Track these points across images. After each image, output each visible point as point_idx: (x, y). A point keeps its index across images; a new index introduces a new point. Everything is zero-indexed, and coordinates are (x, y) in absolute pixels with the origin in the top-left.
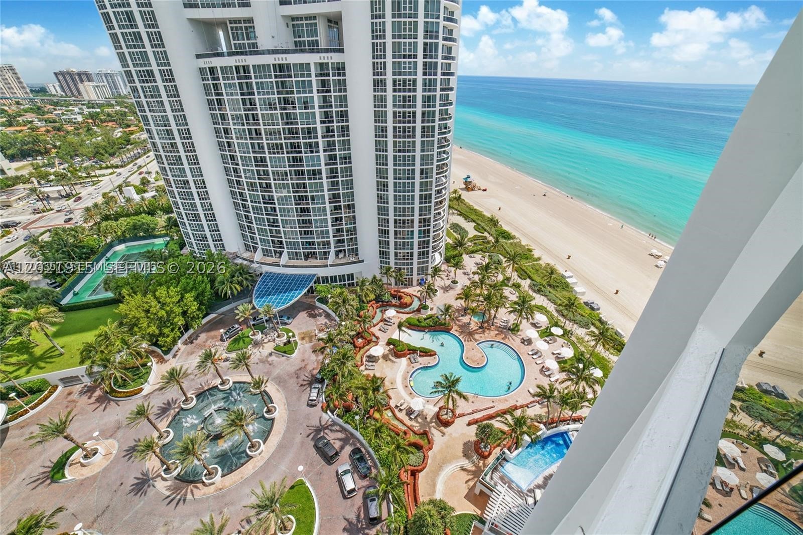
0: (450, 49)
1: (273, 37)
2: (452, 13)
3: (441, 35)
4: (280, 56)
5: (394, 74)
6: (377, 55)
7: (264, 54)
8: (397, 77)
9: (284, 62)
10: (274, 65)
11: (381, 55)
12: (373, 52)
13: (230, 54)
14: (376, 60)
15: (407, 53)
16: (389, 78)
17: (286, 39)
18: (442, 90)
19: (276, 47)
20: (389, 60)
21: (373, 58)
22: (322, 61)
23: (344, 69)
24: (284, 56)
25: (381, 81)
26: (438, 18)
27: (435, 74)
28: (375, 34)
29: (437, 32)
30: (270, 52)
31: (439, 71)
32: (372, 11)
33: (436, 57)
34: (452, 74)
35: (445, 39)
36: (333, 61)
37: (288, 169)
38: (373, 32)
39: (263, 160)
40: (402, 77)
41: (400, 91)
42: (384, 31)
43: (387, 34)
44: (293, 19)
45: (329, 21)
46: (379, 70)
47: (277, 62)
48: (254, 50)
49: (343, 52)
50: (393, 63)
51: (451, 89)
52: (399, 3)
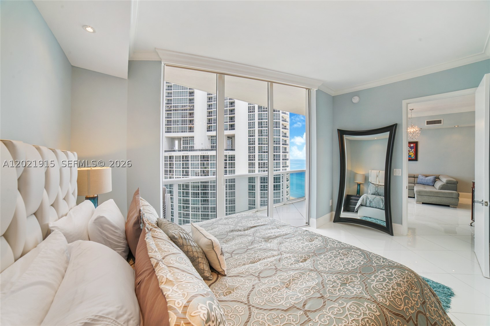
0: (285, 149)
1: (202, 144)
2: (286, 134)
3: (281, 143)
4: (205, 152)
5: (259, 160)
6: (251, 152)
7: (197, 151)
8: (261, 161)
9: (206, 154)
10: (201, 156)
11: (252, 152)
12: (249, 150)
13: (180, 151)
15: (265, 151)
16: (257, 162)
17: (208, 146)
18: (283, 167)
19: (203, 148)
20: (257, 154)
21: (249, 153)
23: (234, 158)
24: (206, 152)
25: (253, 163)
26: (279, 136)
27: (279, 160)
28: (250, 143)
29: (279, 142)
30: (200, 150)
31: (281, 158)
32: (249, 134)
33: (280, 152)
34: (287, 159)
35: (283, 144)
36: (229, 154)
37: (200, 206)
38: (249, 142)
39: (187, 201)
40: (263, 161)
41: (262, 167)
42: (254, 142)
43: (256, 143)
44: (212, 137)
45: (228, 137)
46: (252, 158)
47: (203, 154)
48: (192, 149)
49: (235, 150)
50: (259, 155)
51: (288, 166)
52: (261, 130)
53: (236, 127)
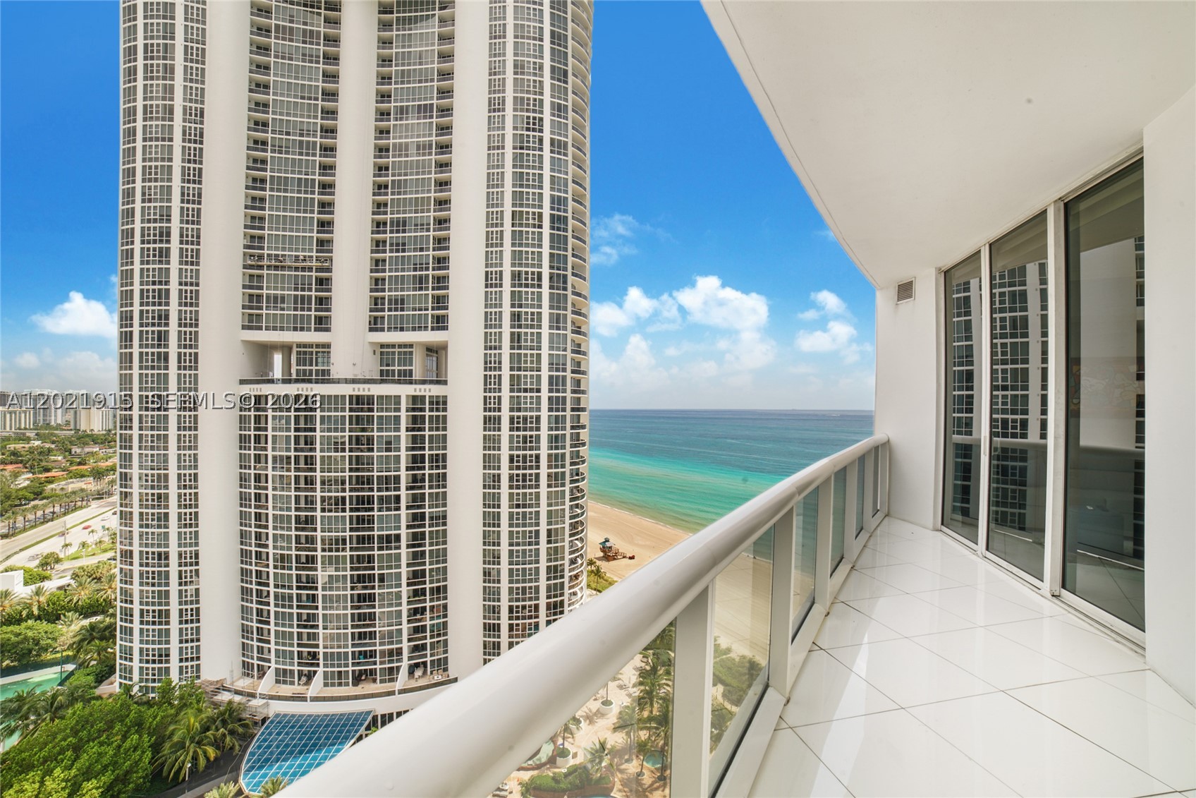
0: (578, 382)
1: (354, 365)
2: (579, 345)
3: (569, 368)
4: (361, 386)
5: (512, 410)
6: (490, 389)
7: (339, 383)
8: (516, 414)
9: (366, 393)
10: (351, 397)
11: (495, 389)
12: (485, 384)
13: (285, 381)
14: (488, 394)
15: (529, 387)
16: (505, 414)
17: (371, 367)
18: (573, 427)
19: (356, 375)
20: (506, 394)
21: (485, 392)
22: (418, 393)
23: (445, 403)
24: (366, 386)
25: (495, 418)
26: (565, 350)
27: (564, 410)
28: (489, 365)
29: (564, 364)
30: (347, 381)
31: (568, 407)
32: (486, 342)
33: (564, 391)
34: (583, 410)
35: (573, 372)
36: (431, 394)
37: (348, 534)
38: (486, 363)
39: (310, 520)
40: (521, 414)
41: (518, 429)
42: (500, 363)
43: (503, 366)
44: (382, 346)
45: (429, 350)
46: (492, 406)
47: (356, 393)
48: (324, 377)
49: (446, 384)
50: (511, 397)
51: (583, 427)
52: (519, 334)
53: (451, 323)
